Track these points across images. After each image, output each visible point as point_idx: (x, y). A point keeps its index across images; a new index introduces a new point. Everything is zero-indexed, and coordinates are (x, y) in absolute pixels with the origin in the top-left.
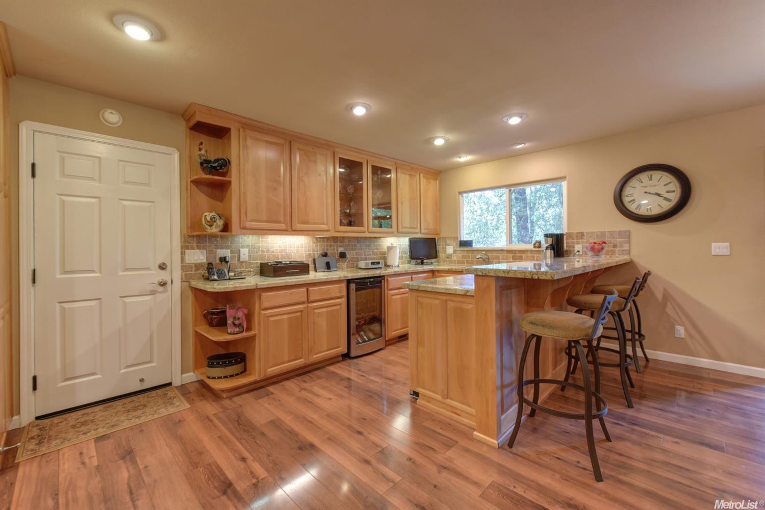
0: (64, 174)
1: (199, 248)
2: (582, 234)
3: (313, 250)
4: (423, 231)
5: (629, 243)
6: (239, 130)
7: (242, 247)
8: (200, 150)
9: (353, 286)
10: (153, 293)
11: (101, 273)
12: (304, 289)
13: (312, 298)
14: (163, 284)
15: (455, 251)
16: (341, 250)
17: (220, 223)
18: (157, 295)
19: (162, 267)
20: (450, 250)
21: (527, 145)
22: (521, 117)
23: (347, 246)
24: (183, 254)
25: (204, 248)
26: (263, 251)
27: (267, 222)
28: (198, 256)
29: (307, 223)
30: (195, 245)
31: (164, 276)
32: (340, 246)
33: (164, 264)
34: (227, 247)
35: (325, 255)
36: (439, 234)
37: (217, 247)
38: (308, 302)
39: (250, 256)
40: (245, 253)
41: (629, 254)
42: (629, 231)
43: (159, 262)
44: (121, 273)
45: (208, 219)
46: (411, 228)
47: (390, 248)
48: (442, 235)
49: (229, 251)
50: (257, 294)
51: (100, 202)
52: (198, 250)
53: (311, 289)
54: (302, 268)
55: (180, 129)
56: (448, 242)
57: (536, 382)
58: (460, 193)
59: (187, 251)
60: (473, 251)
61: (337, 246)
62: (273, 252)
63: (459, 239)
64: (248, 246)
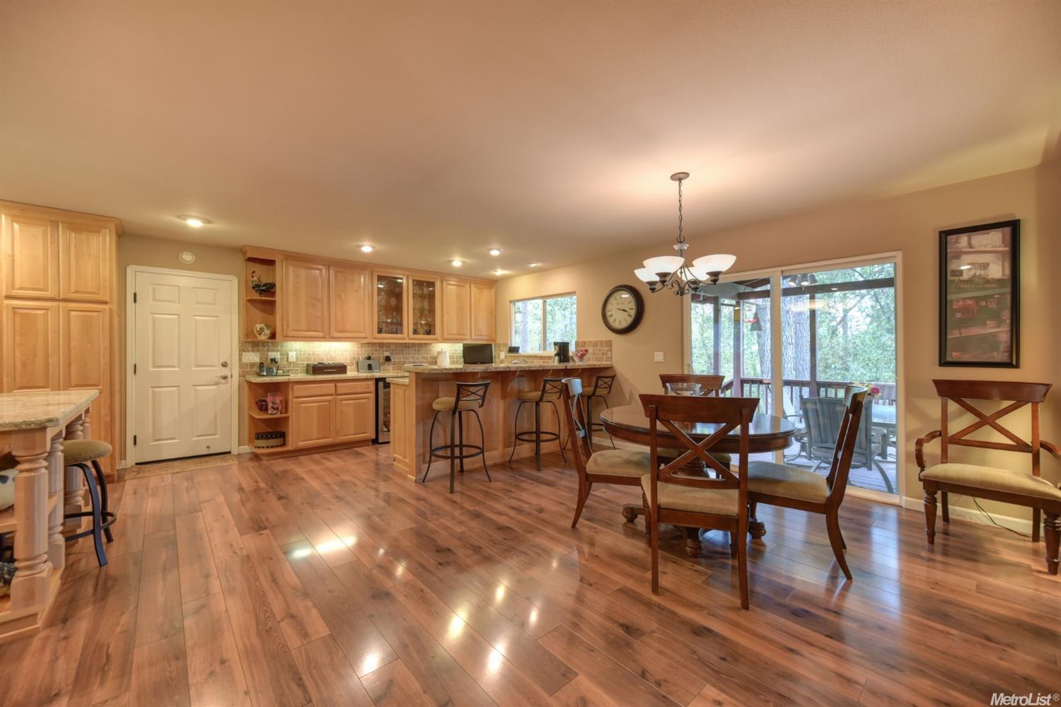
0: (154, 299)
1: (253, 351)
2: (585, 342)
3: (358, 354)
4: (473, 337)
5: (611, 351)
6: (282, 261)
7: (291, 350)
8: (253, 277)
9: (381, 384)
10: (217, 384)
11: (179, 368)
12: (333, 385)
13: (339, 391)
14: (225, 378)
15: (506, 356)
16: (387, 354)
17: (267, 332)
18: (220, 385)
19: (224, 365)
20: (503, 355)
21: (539, 264)
22: (500, 251)
23: (393, 350)
24: (240, 355)
25: (258, 351)
26: (309, 355)
27: (307, 331)
28: (253, 357)
29: (344, 331)
30: (250, 348)
31: (225, 372)
32: (387, 351)
33: (226, 363)
34: (277, 351)
35: (369, 358)
36: (495, 340)
37: (269, 350)
38: (337, 395)
39: (297, 358)
40: (293, 356)
41: (611, 360)
42: (611, 341)
43: (222, 360)
44: (193, 369)
45: (258, 329)
46: (458, 335)
47: (439, 353)
48: (499, 341)
49: (279, 353)
50: (291, 385)
51: (179, 318)
52: (253, 353)
53: (338, 384)
54: (341, 369)
55: (239, 261)
56: (501, 348)
57: (461, 446)
58: (511, 302)
59: (244, 354)
60: (521, 356)
61: (383, 351)
62: (318, 355)
63: (509, 346)
64: (296, 350)
